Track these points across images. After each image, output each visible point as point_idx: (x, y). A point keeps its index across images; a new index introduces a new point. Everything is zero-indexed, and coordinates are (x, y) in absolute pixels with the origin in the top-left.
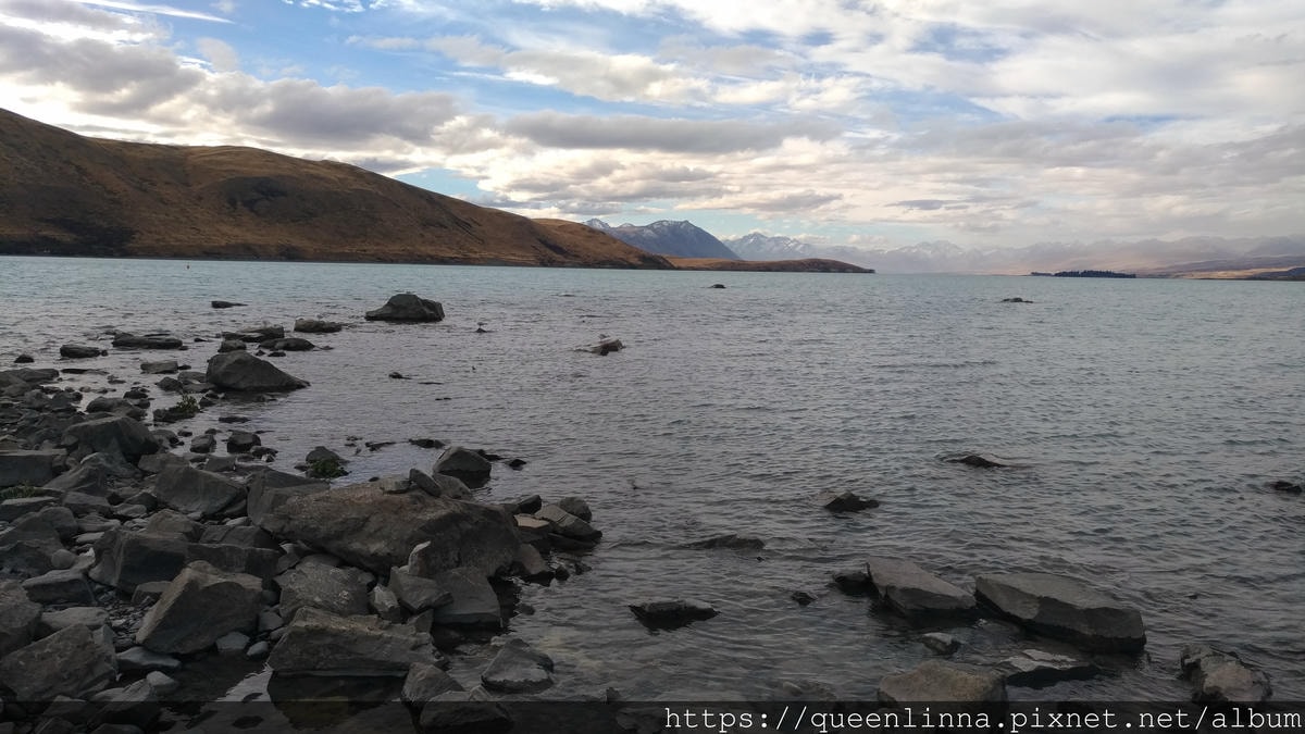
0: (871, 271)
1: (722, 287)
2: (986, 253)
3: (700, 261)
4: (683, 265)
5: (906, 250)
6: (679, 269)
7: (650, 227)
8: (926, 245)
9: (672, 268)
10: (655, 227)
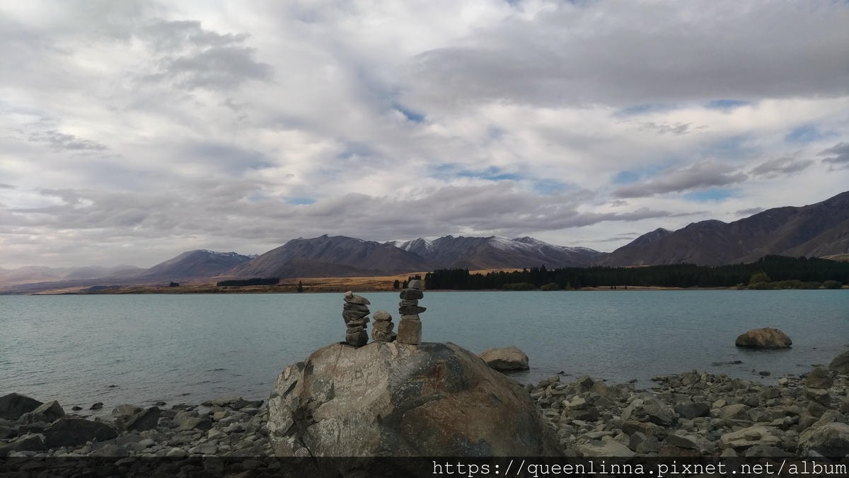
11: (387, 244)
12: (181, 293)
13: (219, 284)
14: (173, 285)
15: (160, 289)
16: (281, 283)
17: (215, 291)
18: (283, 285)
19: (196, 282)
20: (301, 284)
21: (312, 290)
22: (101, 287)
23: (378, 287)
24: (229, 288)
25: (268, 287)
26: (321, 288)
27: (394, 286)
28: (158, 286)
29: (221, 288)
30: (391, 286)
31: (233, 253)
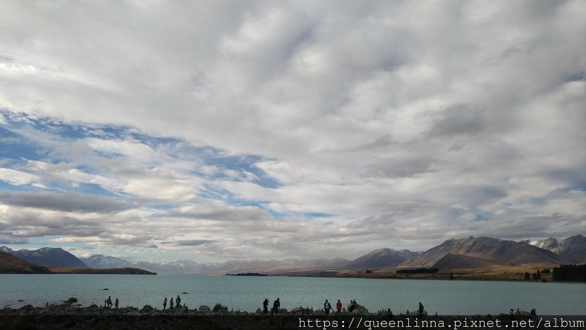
0: (155, 274)
1: (107, 289)
2: (207, 265)
3: (66, 269)
4: (55, 271)
5: (172, 264)
6: (54, 273)
7: (38, 251)
8: (181, 261)
9: (50, 273)
10: (41, 251)
11: (522, 243)
12: (373, 278)
13: (398, 272)
14: (368, 272)
15: (360, 274)
16: (440, 272)
17: (394, 277)
18: (442, 274)
19: (383, 271)
20: (452, 274)
21: (460, 278)
22: (325, 273)
23: (511, 277)
24: (403, 275)
25: (430, 275)
26: (467, 277)
27: (525, 277)
28: (359, 272)
29: (398, 275)
30: (523, 277)
31: (406, 250)
